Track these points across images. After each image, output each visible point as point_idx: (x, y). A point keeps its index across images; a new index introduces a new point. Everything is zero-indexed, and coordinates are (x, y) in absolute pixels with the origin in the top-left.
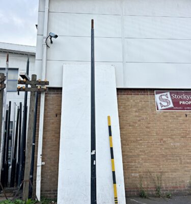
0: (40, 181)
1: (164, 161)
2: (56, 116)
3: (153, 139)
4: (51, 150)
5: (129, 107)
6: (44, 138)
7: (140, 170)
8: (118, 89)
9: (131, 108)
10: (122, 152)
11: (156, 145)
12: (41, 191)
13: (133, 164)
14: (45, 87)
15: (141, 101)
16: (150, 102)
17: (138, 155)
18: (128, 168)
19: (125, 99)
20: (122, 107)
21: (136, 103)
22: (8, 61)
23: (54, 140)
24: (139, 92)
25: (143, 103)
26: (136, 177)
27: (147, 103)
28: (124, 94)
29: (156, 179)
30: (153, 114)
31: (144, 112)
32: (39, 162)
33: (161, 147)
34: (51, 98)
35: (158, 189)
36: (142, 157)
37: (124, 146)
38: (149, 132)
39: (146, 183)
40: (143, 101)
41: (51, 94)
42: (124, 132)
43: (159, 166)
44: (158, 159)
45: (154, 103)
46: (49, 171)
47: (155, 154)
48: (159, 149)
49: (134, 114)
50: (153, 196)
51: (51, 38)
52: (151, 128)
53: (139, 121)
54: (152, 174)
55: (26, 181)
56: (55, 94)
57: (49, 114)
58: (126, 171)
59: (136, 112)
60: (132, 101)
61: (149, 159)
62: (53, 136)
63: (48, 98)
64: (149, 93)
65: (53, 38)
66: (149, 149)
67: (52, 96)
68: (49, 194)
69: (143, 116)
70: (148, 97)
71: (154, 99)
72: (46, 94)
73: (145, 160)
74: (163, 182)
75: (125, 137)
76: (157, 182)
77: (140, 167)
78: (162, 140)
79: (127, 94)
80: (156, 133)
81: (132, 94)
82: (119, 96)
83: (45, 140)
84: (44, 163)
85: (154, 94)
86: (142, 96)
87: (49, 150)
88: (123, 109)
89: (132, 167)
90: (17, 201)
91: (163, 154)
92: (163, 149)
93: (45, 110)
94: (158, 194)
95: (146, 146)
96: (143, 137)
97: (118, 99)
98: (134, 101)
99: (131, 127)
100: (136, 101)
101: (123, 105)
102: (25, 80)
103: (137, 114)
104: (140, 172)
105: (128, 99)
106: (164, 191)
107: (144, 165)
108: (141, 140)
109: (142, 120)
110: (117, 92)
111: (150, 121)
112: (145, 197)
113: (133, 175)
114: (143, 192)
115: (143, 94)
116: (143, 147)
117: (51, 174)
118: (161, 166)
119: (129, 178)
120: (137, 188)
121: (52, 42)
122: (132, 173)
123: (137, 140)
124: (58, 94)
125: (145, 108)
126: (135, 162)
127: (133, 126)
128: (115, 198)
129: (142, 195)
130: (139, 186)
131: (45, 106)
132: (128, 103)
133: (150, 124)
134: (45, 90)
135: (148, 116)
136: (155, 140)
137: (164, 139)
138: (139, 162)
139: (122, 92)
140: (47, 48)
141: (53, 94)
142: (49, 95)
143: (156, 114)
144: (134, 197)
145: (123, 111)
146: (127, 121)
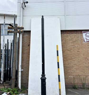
0: (20, 79)
1: (87, 70)
2: (29, 46)
3: (81, 58)
4: (26, 64)
5: (68, 40)
6: (22, 57)
7: (74, 74)
8: (61, 31)
9: (69, 41)
10: (64, 65)
11: (83, 61)
12: (21, 84)
13: (70, 71)
14: (22, 30)
15: (75, 37)
16: (79, 38)
17: (73, 66)
18: (67, 73)
19: (66, 36)
20: (64, 41)
21: (72, 38)
22: (4, 18)
23: (28, 58)
24: (74, 32)
25: (76, 38)
26: (71, 78)
27: (78, 38)
28: (65, 34)
29: (83, 79)
30: (82, 44)
31: (76, 43)
32: (20, 70)
33: (86, 62)
34: (26, 36)
35: (83, 84)
36: (75, 67)
37: (65, 62)
38: (79, 54)
39: (77, 81)
40: (76, 37)
41: (25, 34)
42: (65, 54)
43: (85, 72)
44: (84, 68)
45: (82, 38)
46: (25, 74)
47: (82, 66)
48: (85, 63)
49: (71, 44)
50: (81, 88)
51: (24, 4)
52: (80, 51)
53: (74, 48)
54: (81, 77)
55: (13, 79)
56: (28, 34)
57: (25, 45)
58: (66, 75)
59: (72, 43)
60: (69, 37)
61: (78, 69)
62: (27, 56)
63: (24, 36)
64: (79, 33)
65: (25, 4)
66: (79, 63)
67: (26, 35)
68: (26, 85)
69: (76, 45)
70: (79, 35)
71: (82, 36)
72: (23, 34)
73: (77, 69)
74: (86, 81)
75: (65, 57)
76: (83, 81)
77: (74, 73)
78: (86, 58)
79: (67, 34)
80: (83, 55)
81: (69, 33)
82: (62, 35)
83: (23, 58)
84: (22, 70)
85: (82, 33)
86: (76, 34)
87: (25, 63)
88: (65, 42)
89: (69, 73)
90: (9, 88)
91: (87, 66)
92: (87, 63)
93: (22, 43)
94: (83, 87)
95: (77, 62)
96: (75, 57)
97: (61, 36)
98: (71, 37)
99: (69, 52)
100: (72, 37)
101: (65, 39)
102: (11, 27)
103: (72, 44)
104: (73, 76)
105: (67, 36)
106: (87, 85)
107: (76, 72)
108: (74, 58)
109: (75, 48)
110: (61, 32)
111: (79, 48)
112: (76, 89)
113: (70, 77)
114: (75, 86)
115: (76, 33)
116: (75, 62)
117: (26, 75)
118: (86, 73)
119: (67, 78)
120: (72, 84)
121: (25, 6)
122: (69, 76)
123: (72, 58)
124: (29, 34)
125: (77, 41)
126: (71, 70)
127: (70, 51)
128: (59, 89)
129: (74, 88)
130: (73, 83)
131: (22, 41)
132: (67, 38)
133: (79, 49)
134: (22, 32)
135: (78, 45)
136: (82, 58)
137: (87, 58)
138: (73, 70)
139: (64, 32)
140: (23, 10)
141: (27, 34)
142: (24, 35)
143: (83, 44)
144: (70, 88)
145: (64, 43)
146: (66, 48)
